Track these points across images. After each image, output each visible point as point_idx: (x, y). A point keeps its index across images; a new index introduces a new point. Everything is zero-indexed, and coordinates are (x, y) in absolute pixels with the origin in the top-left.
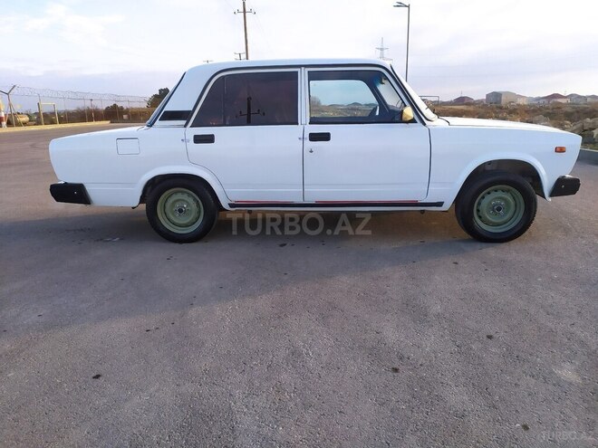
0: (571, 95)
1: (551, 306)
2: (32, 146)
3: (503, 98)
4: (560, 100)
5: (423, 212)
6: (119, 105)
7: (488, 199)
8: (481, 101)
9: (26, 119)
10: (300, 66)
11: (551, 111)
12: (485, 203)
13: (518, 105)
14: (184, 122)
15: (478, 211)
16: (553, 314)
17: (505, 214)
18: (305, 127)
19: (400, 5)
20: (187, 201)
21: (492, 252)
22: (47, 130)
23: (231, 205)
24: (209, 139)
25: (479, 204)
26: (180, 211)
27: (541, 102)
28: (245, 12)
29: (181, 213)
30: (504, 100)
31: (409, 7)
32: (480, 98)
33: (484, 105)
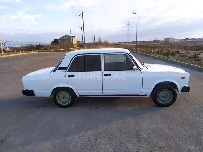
0: (193, 38)
1: (180, 134)
2: (13, 63)
3: (170, 40)
4: (189, 40)
5: (141, 97)
6: (41, 44)
7: (161, 93)
8: (162, 41)
9: (9, 49)
10: (101, 53)
11: (185, 46)
12: (160, 94)
13: (175, 42)
14: (65, 71)
15: (158, 97)
16: (181, 138)
17: (167, 98)
18: (103, 72)
19: (134, 13)
20: (66, 94)
21: (163, 111)
22: (17, 56)
23: (80, 96)
24: (73, 76)
25: (158, 95)
26: (64, 98)
27: (183, 41)
28: (83, 15)
29: (64, 99)
30: (170, 41)
31: (137, 14)
32: (162, 40)
33: (163, 42)
